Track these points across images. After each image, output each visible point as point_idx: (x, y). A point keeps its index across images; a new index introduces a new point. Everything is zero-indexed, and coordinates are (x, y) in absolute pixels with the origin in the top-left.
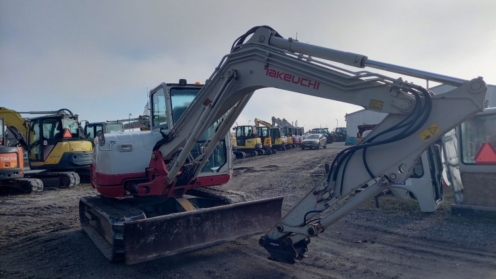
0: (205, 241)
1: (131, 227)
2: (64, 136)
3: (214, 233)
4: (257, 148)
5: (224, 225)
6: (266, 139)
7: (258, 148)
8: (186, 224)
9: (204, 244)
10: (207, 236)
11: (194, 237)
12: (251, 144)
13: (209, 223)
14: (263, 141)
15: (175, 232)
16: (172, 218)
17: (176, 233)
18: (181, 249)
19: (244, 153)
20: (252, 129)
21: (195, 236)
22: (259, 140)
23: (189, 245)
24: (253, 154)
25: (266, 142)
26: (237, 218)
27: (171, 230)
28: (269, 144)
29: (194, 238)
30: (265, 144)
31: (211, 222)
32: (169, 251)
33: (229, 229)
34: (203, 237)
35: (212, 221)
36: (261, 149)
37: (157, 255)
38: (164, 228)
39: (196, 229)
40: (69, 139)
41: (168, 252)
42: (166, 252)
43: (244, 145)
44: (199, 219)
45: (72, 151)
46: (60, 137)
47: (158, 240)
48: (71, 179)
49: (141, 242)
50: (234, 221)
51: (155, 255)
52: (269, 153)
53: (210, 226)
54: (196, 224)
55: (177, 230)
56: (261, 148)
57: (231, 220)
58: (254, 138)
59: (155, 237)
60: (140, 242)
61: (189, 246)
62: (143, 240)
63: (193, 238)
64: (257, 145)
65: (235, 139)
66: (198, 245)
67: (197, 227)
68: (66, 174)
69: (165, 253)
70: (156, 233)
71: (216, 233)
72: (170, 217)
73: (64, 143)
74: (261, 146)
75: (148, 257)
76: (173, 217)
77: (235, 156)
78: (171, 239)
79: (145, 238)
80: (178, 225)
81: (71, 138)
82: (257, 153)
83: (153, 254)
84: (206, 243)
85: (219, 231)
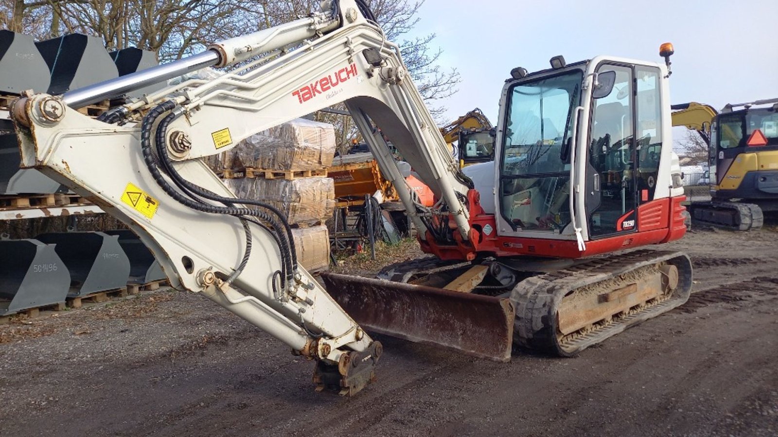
2: (749, 144)
5: (415, 314)
9: (385, 330)
10: (393, 321)
11: (381, 315)
13: (399, 304)
17: (366, 302)
29: (381, 317)
33: (421, 323)
34: (389, 319)
38: (354, 291)
40: (759, 148)
44: (384, 293)
45: (761, 169)
46: (743, 146)
47: (351, 303)
48: (741, 216)
50: (427, 314)
53: (400, 309)
54: (384, 300)
55: (366, 299)
57: (425, 312)
61: (372, 325)
66: (379, 328)
67: (385, 304)
68: (737, 207)
70: (349, 295)
71: (403, 322)
73: (748, 156)
78: (361, 308)
79: (341, 296)
80: (366, 293)
81: (764, 146)
84: (388, 330)
85: (408, 320)
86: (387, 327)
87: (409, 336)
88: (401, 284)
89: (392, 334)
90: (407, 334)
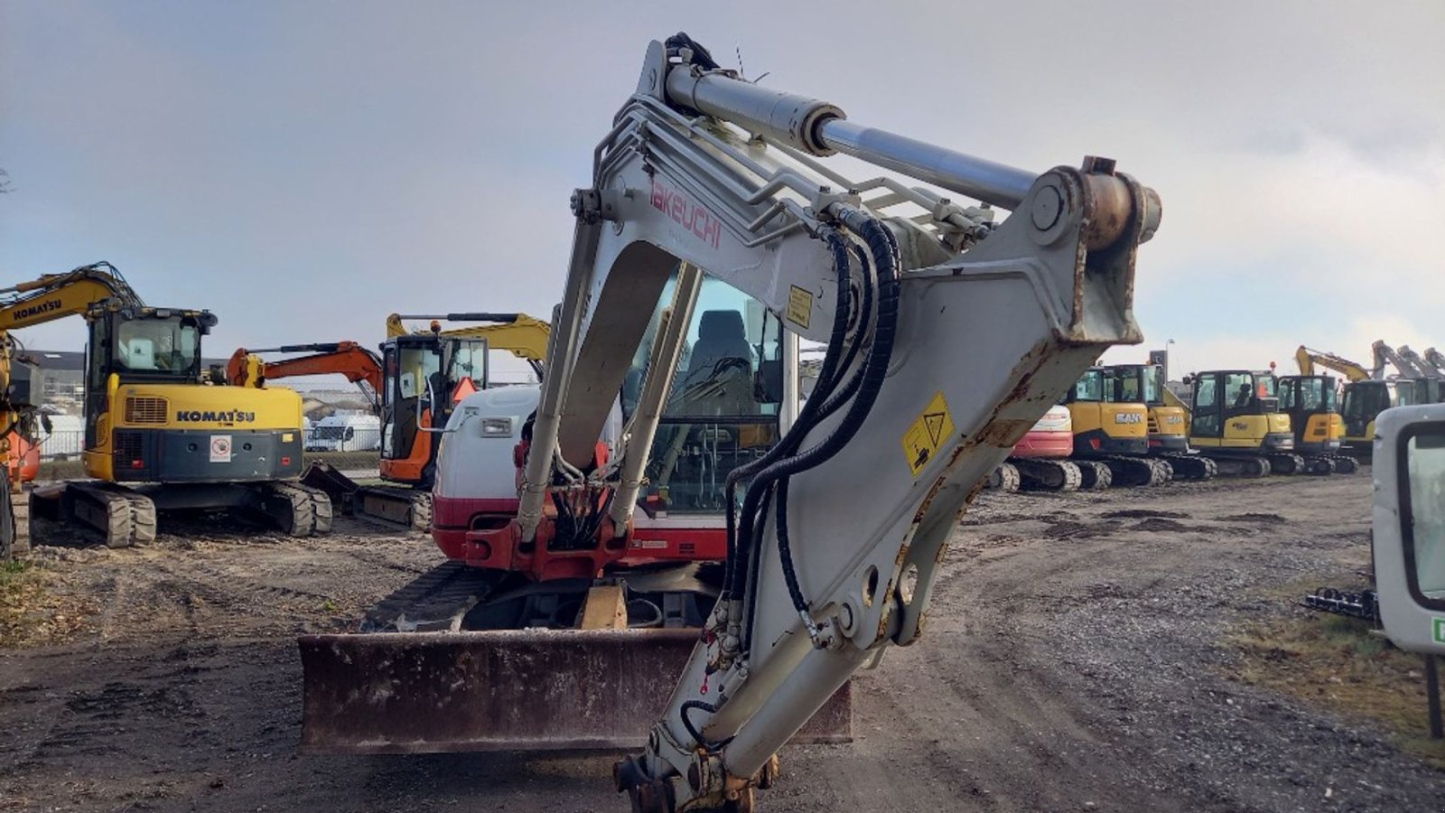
0: (546, 732)
1: (316, 650)
3: (582, 713)
4: (1269, 447)
5: (619, 691)
6: (1314, 420)
7: (1273, 448)
8: (488, 668)
9: (536, 740)
10: (555, 717)
11: (513, 711)
12: (1243, 433)
13: (569, 677)
14: (1298, 426)
15: (454, 686)
16: (436, 645)
17: (459, 689)
18: (460, 741)
19: (1209, 465)
20: (1253, 382)
21: (515, 710)
22: (1282, 422)
23: (491, 733)
24: (1252, 468)
25: (1313, 431)
26: (669, 676)
27: (443, 679)
28: (1326, 437)
29: (512, 713)
30: (1310, 436)
31: (575, 675)
32: (425, 740)
33: (637, 705)
34: (541, 714)
35: (577, 673)
36: (1290, 455)
37: (388, 743)
38: (420, 669)
39: (522, 688)
41: (422, 741)
42: (416, 742)
43: (1220, 434)
44: (529, 659)
47: (400, 699)
49: (352, 697)
50: (656, 684)
51: (381, 742)
52: (1323, 467)
53: (572, 686)
54: (525, 675)
55: (460, 682)
56: (1290, 451)
57: (649, 680)
58: (1259, 413)
59: (392, 692)
60: (349, 697)
61: (489, 736)
62: (357, 694)
63: (510, 716)
64: (1271, 438)
65: (1177, 414)
66: (517, 740)
67: (526, 683)
69: (409, 743)
70: (396, 681)
71: (588, 713)
72: (428, 641)
74: (1288, 444)
75: (358, 745)
76: (438, 641)
77: (1170, 469)
78: (440, 704)
79: (364, 688)
80: (463, 667)
82: (1265, 464)
83: (377, 739)
84: (545, 739)
85: (600, 707)
86: (540, 732)
87: (612, 738)
88: (578, 632)
89: (562, 744)
90: (605, 735)
